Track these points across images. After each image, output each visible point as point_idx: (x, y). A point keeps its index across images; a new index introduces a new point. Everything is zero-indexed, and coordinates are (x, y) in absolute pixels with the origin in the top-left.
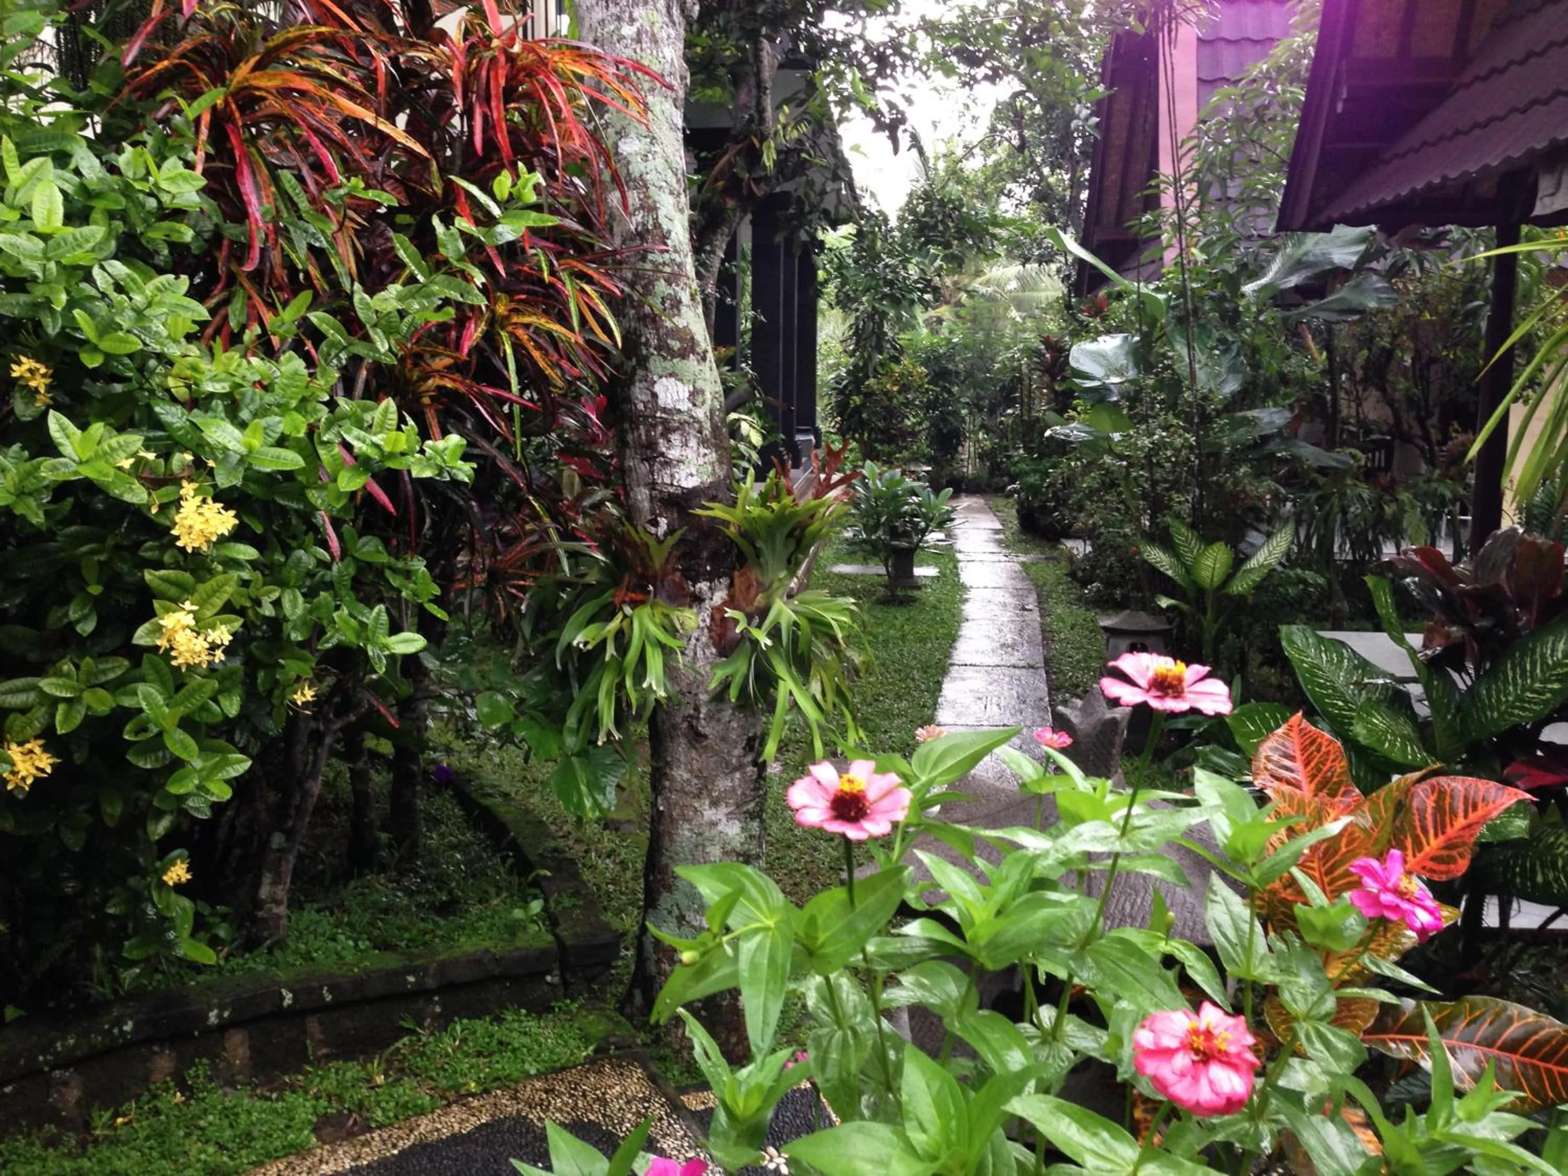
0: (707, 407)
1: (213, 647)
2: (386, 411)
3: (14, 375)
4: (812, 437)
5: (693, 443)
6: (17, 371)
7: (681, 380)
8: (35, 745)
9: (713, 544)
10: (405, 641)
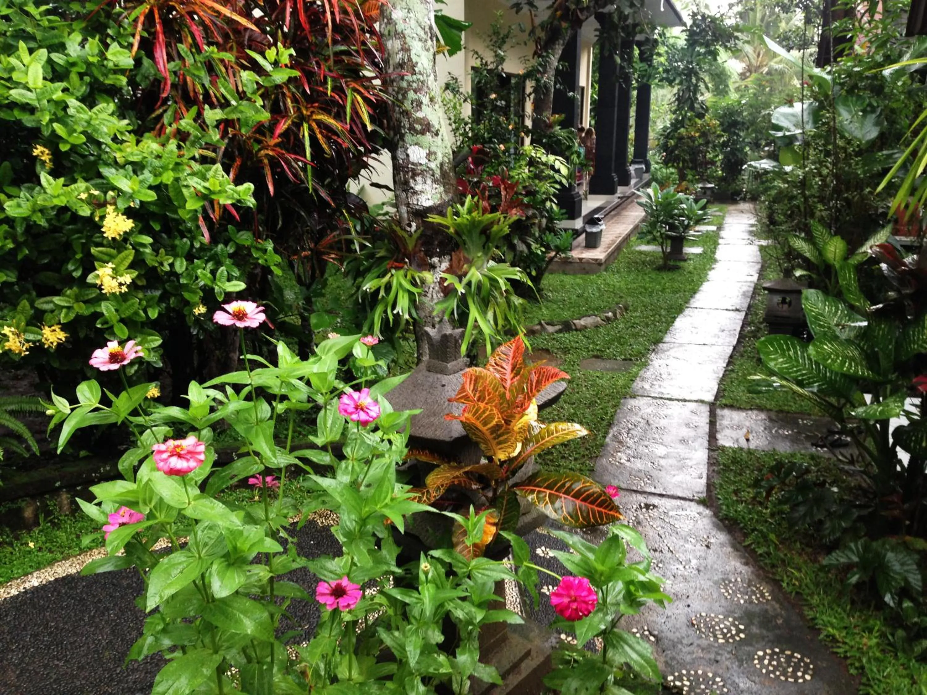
0: (438, 162)
1: (121, 284)
2: (216, 170)
3: (34, 154)
4: (643, 166)
5: (429, 181)
6: (36, 152)
7: (422, 147)
8: (56, 328)
9: (440, 237)
10: (235, 285)
